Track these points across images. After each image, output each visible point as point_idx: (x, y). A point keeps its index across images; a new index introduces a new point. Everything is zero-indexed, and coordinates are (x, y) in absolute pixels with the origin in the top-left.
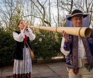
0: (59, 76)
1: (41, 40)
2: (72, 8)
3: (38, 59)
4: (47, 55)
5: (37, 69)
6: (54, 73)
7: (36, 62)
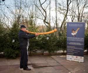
0: (62, 65)
1: (48, 38)
2: (67, 12)
3: (45, 52)
4: (52, 50)
5: (45, 59)
6: (58, 63)
7: (43, 54)
